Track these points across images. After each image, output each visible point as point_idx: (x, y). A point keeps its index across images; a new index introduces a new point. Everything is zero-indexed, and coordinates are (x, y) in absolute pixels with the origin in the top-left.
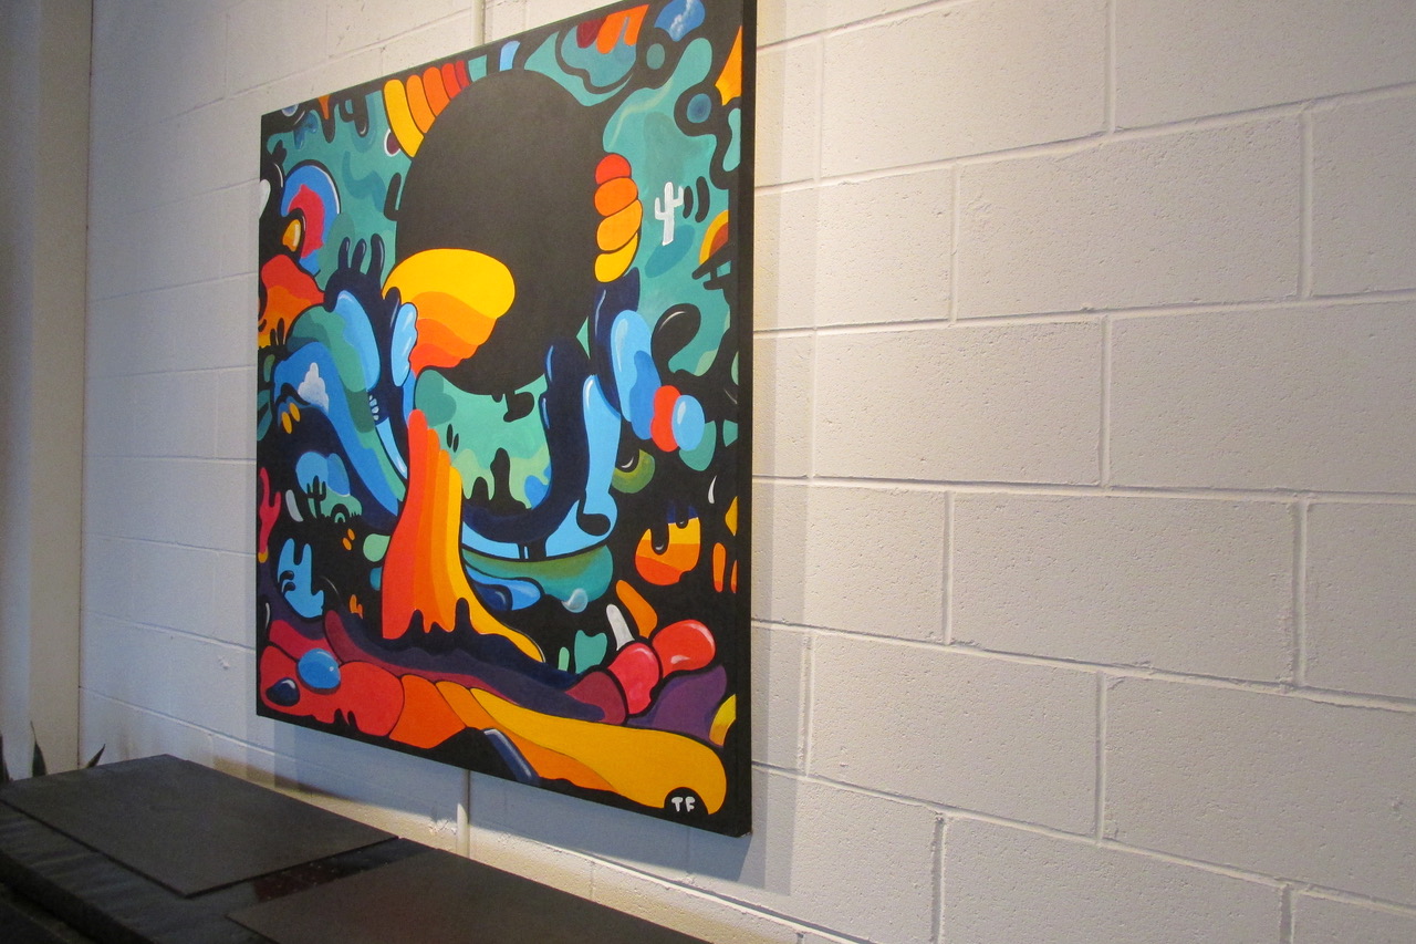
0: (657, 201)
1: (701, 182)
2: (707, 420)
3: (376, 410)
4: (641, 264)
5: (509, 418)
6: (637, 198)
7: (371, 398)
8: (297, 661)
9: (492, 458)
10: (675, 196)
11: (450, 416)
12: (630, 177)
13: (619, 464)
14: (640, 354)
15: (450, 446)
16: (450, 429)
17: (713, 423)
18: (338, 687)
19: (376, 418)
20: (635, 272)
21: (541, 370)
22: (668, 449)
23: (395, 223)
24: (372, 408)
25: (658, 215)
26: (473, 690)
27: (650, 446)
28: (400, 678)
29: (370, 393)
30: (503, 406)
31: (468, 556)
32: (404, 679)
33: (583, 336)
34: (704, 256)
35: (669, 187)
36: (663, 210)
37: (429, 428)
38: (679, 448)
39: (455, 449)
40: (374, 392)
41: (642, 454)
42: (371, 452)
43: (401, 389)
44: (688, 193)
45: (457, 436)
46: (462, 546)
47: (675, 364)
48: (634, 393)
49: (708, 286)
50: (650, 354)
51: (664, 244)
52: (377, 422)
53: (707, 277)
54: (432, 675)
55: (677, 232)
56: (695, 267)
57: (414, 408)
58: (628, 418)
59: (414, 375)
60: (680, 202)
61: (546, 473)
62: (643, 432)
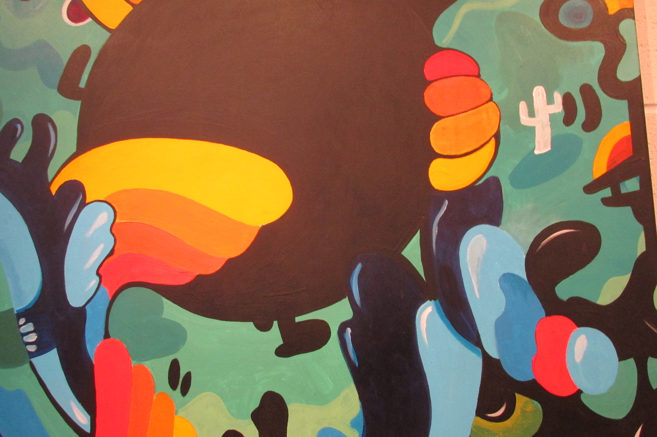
0: (523, 106)
1: (586, 90)
2: (622, 356)
3: (33, 338)
4: (503, 172)
5: (282, 352)
6: (491, 99)
7: (22, 321)
9: (255, 404)
10: (550, 101)
11: (176, 347)
12: (478, 76)
13: (481, 412)
14: (508, 279)
15: (174, 387)
16: (175, 366)
17: (631, 361)
19: (32, 348)
20: (494, 184)
21: (343, 292)
22: (563, 392)
23: (77, 104)
24: (24, 335)
25: (525, 120)
27: (533, 389)
29: (20, 315)
30: (274, 336)
33: (412, 252)
34: (600, 168)
35: (539, 93)
36: (531, 114)
37: (134, 363)
38: (579, 392)
39: (184, 392)
40: (29, 314)
41: (521, 400)
42: (20, 395)
43: (81, 312)
44: (568, 101)
45: (188, 376)
47: (565, 290)
48: (502, 325)
49: (606, 202)
50: (525, 278)
51: (537, 152)
52: (33, 355)
53: (607, 192)
55: (555, 140)
56: (588, 180)
57: (107, 335)
58: (493, 353)
59: (105, 294)
60: (558, 107)
61: (354, 424)
62: (521, 371)
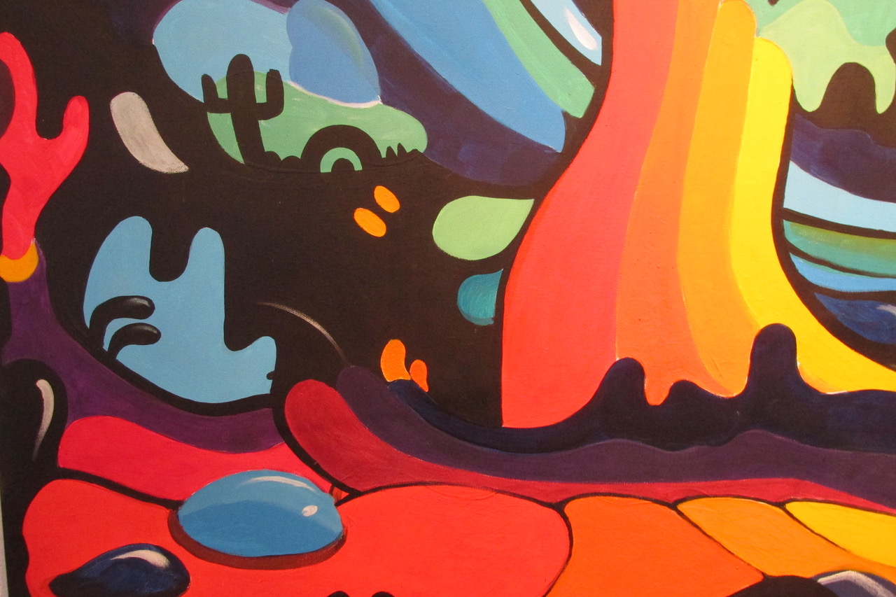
8: (174, 506)
18: (341, 542)
26: (790, 507)
28: (559, 507)
31: (793, 233)
32: (569, 509)
46: (780, 215)
54: (668, 490)
